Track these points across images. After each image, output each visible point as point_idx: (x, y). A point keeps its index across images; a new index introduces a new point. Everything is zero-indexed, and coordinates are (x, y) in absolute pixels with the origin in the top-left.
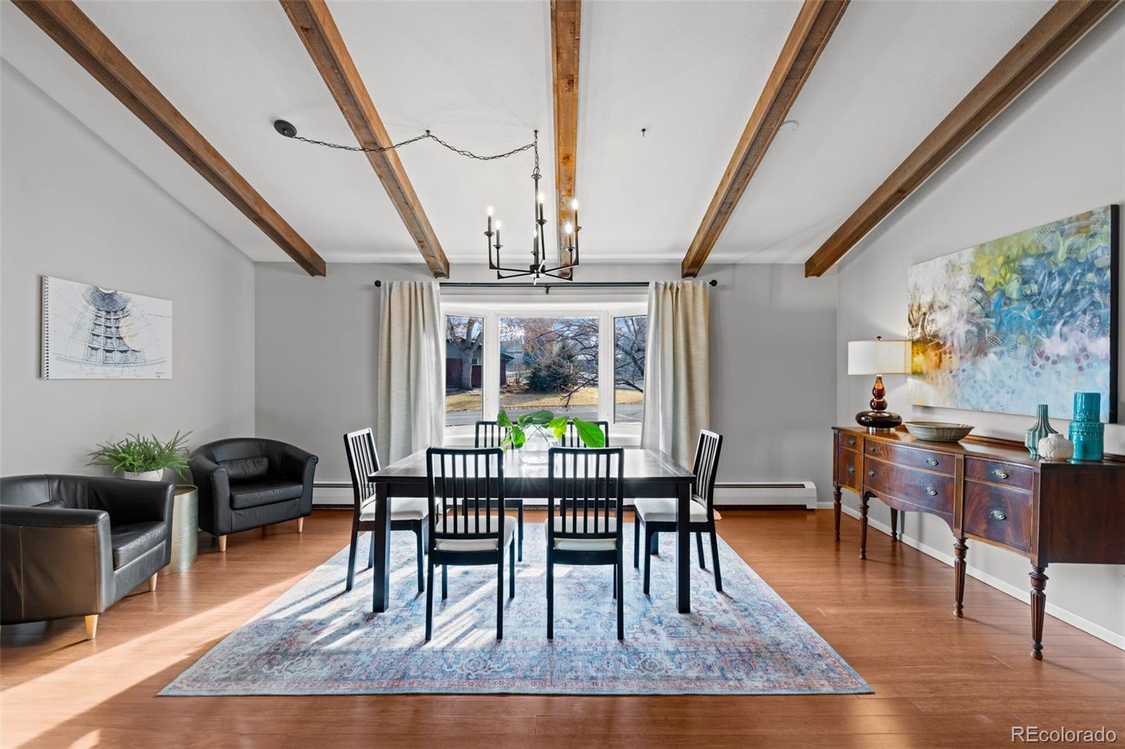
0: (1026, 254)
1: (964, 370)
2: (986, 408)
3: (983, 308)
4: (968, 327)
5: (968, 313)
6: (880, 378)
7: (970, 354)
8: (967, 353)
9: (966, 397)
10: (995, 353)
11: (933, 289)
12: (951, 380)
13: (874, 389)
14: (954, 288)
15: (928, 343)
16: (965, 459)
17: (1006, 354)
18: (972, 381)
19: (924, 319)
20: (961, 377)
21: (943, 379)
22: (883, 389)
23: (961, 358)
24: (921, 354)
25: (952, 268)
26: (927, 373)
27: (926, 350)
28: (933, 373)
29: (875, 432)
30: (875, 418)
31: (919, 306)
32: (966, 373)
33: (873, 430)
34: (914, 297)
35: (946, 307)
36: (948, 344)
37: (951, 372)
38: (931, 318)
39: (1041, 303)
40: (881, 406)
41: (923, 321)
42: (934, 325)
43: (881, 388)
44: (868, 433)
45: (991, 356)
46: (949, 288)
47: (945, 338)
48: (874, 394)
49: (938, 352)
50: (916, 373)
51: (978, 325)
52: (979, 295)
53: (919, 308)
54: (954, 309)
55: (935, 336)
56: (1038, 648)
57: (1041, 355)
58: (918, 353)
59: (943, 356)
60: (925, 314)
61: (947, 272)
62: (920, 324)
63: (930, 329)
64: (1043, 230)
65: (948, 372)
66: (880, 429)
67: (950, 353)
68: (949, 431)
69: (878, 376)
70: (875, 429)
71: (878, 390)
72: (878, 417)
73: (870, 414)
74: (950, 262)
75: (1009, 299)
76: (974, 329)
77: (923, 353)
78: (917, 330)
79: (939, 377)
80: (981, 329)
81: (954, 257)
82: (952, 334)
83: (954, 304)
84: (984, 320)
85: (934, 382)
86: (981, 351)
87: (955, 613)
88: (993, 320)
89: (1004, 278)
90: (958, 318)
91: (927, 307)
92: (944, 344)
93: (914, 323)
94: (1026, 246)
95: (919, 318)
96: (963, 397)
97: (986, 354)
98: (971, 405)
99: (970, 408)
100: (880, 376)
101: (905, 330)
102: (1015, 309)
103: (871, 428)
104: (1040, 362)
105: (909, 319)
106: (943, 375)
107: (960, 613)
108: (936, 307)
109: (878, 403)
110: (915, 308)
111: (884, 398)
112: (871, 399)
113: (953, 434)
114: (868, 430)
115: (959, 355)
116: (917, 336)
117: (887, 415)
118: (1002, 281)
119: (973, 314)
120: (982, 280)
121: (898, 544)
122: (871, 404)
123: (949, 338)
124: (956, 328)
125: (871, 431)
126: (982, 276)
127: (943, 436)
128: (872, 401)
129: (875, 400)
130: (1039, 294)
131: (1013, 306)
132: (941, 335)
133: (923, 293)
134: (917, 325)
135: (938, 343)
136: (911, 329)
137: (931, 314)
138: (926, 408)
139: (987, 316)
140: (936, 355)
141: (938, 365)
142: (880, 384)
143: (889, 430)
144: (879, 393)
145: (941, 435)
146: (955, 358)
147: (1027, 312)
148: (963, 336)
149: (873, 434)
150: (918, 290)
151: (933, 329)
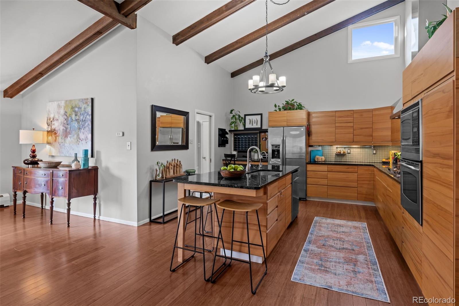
0: (76, 107)
1: (62, 143)
2: (68, 155)
3: (67, 122)
4: (63, 128)
5: (63, 123)
6: (34, 145)
7: (64, 137)
8: (63, 137)
9: (63, 152)
10: (70, 137)
11: (54, 113)
12: (59, 146)
13: (31, 149)
14: (60, 114)
15: (52, 132)
16: (53, 172)
17: (72, 137)
18: (64, 146)
19: (51, 123)
20: (61, 145)
21: (57, 145)
22: (35, 150)
23: (61, 138)
24: (50, 136)
25: (59, 106)
26: (52, 143)
27: (52, 135)
28: (54, 143)
29: (31, 167)
30: (31, 161)
31: (50, 118)
32: (63, 144)
33: (31, 166)
34: (48, 115)
35: (57, 120)
36: (58, 133)
37: (59, 143)
38: (53, 123)
39: (79, 123)
40: (34, 157)
41: (51, 124)
42: (54, 126)
43: (34, 149)
44: (29, 167)
45: (69, 138)
46: (59, 113)
47: (57, 131)
48: (31, 152)
49: (55, 136)
50: (49, 143)
51: (65, 127)
52: (66, 117)
53: (50, 119)
54: (60, 121)
55: (55, 130)
56: (69, 224)
57: (79, 138)
58: (49, 136)
59: (57, 137)
60: (52, 121)
61: (58, 107)
62: (50, 125)
63: (53, 127)
64: (79, 100)
65: (58, 143)
66: (34, 165)
67: (59, 136)
68: (52, 164)
69: (33, 144)
70: (31, 165)
71: (33, 150)
72: (33, 161)
73: (30, 160)
74: (58, 104)
75: (72, 120)
76: (65, 129)
77: (51, 136)
78: (49, 127)
79: (56, 145)
80: (66, 128)
81: (59, 102)
82: (59, 130)
83: (60, 119)
84: (67, 126)
85: (54, 147)
86: (66, 136)
87: (50, 224)
88: (69, 126)
89: (71, 113)
90: (61, 124)
91: (52, 118)
92: (57, 133)
93: (48, 124)
94: (76, 104)
95: (50, 123)
96: (62, 152)
97: (67, 137)
98: (64, 154)
99: (64, 155)
100: (34, 144)
101: (45, 127)
102: (74, 123)
103: (30, 165)
104: (79, 140)
105: (47, 123)
106: (57, 144)
107: (51, 223)
108: (55, 119)
109: (33, 155)
110: (49, 119)
111: (35, 153)
112: (30, 154)
113: (54, 165)
114: (29, 166)
115: (61, 137)
116: (49, 129)
117: (37, 160)
118: (71, 114)
119: (64, 123)
120: (66, 112)
121: (44, 210)
122: (30, 156)
123: (58, 131)
124: (60, 128)
125: (30, 167)
126: (67, 111)
127: (50, 166)
128: (31, 154)
129: (32, 154)
130: (79, 119)
131: (73, 122)
132: (56, 130)
133: (51, 113)
134: (49, 125)
135: (55, 133)
136: (47, 126)
137: (53, 121)
138: (53, 156)
139: (68, 125)
140: (55, 137)
141: (55, 141)
142: (34, 147)
143: (38, 166)
144: (34, 151)
145: (50, 165)
146: (60, 138)
147: (76, 125)
148: (62, 130)
149: (31, 168)
150: (50, 112)
151: (54, 127)
